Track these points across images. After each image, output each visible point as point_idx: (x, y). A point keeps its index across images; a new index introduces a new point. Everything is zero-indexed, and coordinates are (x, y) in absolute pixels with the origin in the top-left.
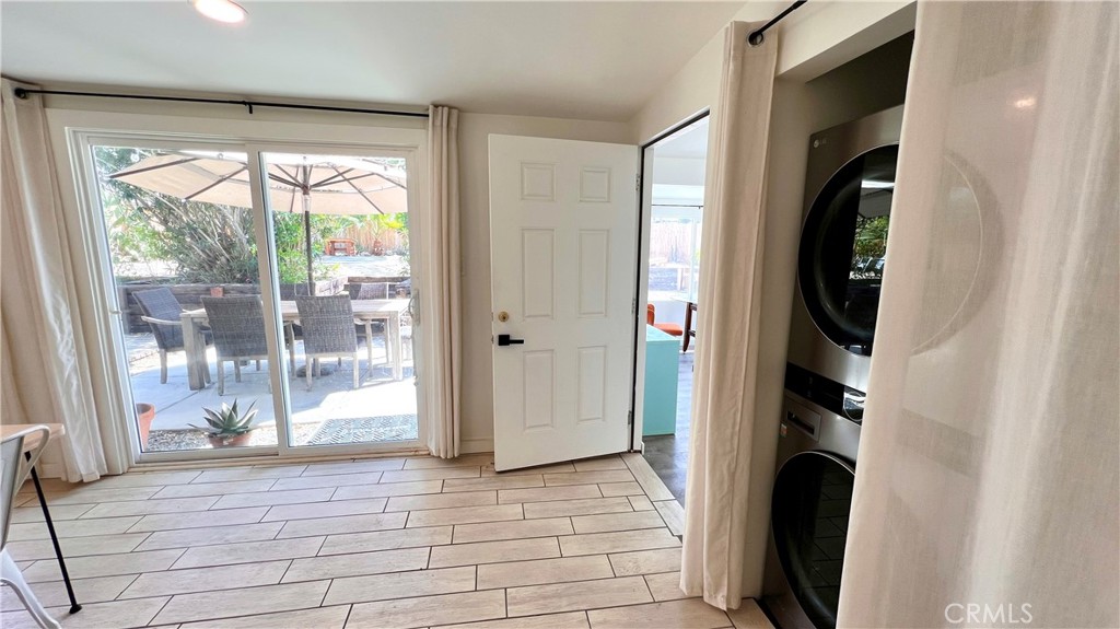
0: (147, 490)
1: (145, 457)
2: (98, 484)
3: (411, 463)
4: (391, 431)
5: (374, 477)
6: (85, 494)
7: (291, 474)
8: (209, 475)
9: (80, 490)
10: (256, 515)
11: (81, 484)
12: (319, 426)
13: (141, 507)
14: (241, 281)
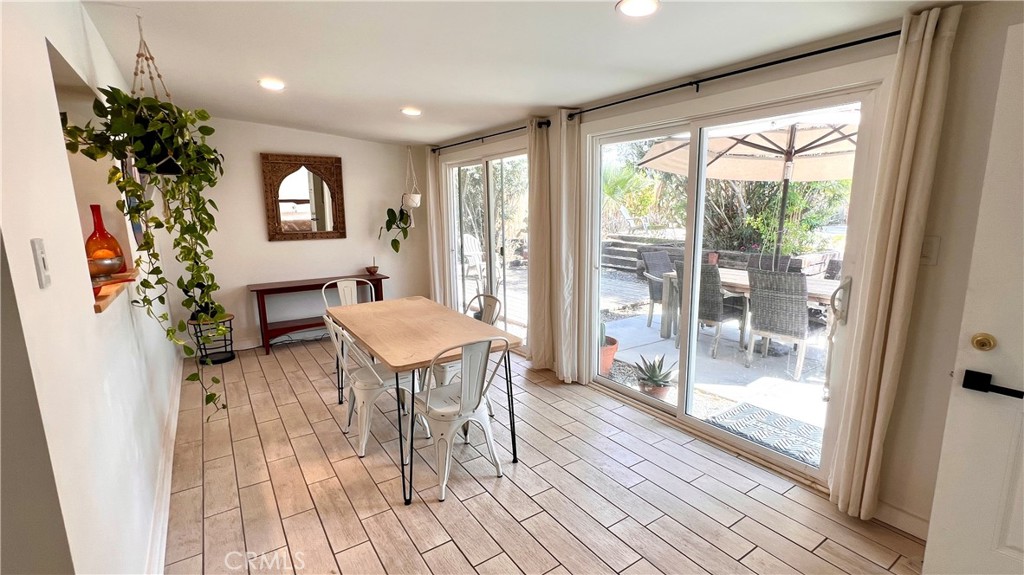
0: (590, 403)
1: (599, 378)
2: (570, 387)
3: (797, 493)
4: (803, 443)
5: (745, 485)
6: (562, 390)
7: (677, 440)
8: (625, 411)
9: (562, 386)
10: (630, 460)
11: (563, 382)
12: (733, 405)
13: (577, 412)
14: (739, 248)
